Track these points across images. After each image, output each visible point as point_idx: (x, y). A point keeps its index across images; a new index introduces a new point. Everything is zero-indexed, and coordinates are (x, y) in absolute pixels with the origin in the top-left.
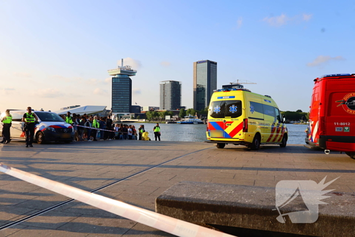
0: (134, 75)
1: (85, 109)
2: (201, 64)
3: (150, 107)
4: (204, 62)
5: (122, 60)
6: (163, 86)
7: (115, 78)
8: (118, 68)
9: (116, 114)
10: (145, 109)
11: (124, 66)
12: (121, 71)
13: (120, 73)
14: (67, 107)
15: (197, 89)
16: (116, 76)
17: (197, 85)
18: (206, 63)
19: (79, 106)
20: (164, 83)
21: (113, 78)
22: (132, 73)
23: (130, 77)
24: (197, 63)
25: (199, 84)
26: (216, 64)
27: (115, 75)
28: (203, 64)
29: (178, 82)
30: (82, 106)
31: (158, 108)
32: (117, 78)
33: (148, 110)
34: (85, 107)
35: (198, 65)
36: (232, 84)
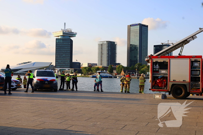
0: (75, 36)
1: (33, 65)
2: (134, 27)
3: (88, 64)
4: (136, 25)
5: (65, 23)
6: (101, 46)
7: (58, 39)
8: (61, 30)
9: (59, 69)
10: (85, 65)
11: (66, 29)
12: (64, 33)
13: (62, 35)
14: (21, 63)
15: (131, 48)
16: (59, 38)
17: (131, 45)
18: (139, 26)
19: (31, 62)
20: (101, 43)
21: (56, 39)
22: (73, 35)
23: (71, 38)
24: (131, 26)
25: (132, 44)
26: (147, 26)
27: (59, 36)
28: (136, 27)
29: (114, 42)
30: (33, 62)
31: (96, 64)
32: (60, 39)
33: (87, 66)
34: (34, 63)
35: (131, 27)
36: (163, 44)
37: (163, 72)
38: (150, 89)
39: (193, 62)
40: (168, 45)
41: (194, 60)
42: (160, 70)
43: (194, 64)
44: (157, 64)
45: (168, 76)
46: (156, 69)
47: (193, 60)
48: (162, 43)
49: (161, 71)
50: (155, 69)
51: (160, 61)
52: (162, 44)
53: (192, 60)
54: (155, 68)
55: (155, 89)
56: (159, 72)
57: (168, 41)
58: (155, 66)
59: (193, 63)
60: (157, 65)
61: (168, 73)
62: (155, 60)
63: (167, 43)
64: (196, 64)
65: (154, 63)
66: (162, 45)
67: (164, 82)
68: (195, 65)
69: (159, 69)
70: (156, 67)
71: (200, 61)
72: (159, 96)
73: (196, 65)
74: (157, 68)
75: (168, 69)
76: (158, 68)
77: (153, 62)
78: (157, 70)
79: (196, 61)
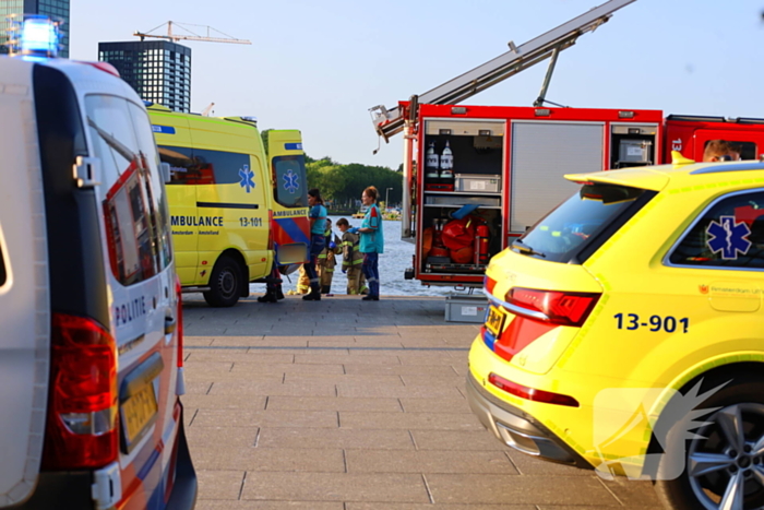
36: (146, 39)
37: (477, 184)
38: (409, 275)
39: (622, 141)
40: (171, 43)
41: (626, 131)
42: (458, 176)
43: (625, 151)
44: (444, 147)
45: (503, 208)
46: (440, 170)
47: (621, 128)
48: (139, 34)
49: (465, 181)
50: (432, 170)
51: (462, 133)
52: (138, 39)
53: (618, 131)
54: (435, 164)
55: (433, 271)
56: (453, 189)
57: (170, 23)
58: (436, 156)
59: (622, 147)
60: (445, 152)
61: (503, 194)
62: (434, 126)
63: (166, 35)
64: (634, 148)
65: (429, 138)
66: (142, 42)
67: (481, 238)
68: (629, 154)
69: (455, 170)
70: (440, 161)
71: (651, 138)
72: (475, 308)
73: (634, 154)
74: (444, 165)
75: (500, 174)
76: (451, 165)
77: (427, 137)
78: (444, 175)
79: (634, 137)
